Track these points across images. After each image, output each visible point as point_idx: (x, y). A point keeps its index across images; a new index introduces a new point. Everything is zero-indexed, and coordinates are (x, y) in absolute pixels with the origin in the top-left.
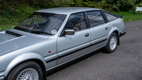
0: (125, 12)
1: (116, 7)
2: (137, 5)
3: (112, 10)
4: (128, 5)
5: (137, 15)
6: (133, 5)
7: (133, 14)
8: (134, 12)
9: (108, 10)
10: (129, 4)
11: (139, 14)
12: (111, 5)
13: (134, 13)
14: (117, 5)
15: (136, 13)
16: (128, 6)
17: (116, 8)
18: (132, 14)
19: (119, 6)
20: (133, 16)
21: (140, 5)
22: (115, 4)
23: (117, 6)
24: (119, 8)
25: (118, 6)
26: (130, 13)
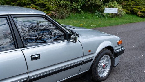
0: (91, 14)
1: (77, 6)
2: (107, 5)
3: (72, 10)
4: (93, 4)
5: (105, 19)
6: (100, 4)
7: (100, 17)
8: (102, 15)
9: (66, 9)
10: (95, 2)
11: (108, 17)
12: (69, 3)
13: (102, 16)
14: (79, 3)
15: (104, 16)
16: (93, 5)
17: (76, 7)
18: (99, 17)
19: (81, 4)
20: (100, 20)
21: (111, 5)
22: (76, 2)
23: (79, 4)
24: (81, 8)
25: (80, 5)
26: (96, 16)
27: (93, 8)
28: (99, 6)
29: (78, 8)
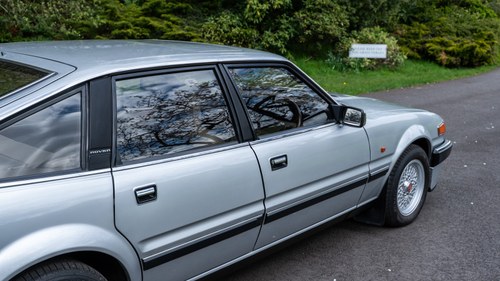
0: (314, 63)
1: (276, 40)
2: (355, 38)
4: (321, 34)
5: (355, 74)
6: (338, 34)
7: (341, 70)
8: (344, 63)
10: (325, 29)
11: (361, 69)
12: (255, 33)
13: (345, 66)
14: (281, 34)
15: (350, 66)
16: (321, 37)
17: (274, 43)
18: (336, 68)
19: (287, 36)
20: (340, 76)
21: (366, 37)
22: (273, 31)
23: (280, 37)
24: (286, 47)
25: (285, 39)
26: (330, 66)
27: (319, 44)
28: (336, 40)
29: (279, 45)
